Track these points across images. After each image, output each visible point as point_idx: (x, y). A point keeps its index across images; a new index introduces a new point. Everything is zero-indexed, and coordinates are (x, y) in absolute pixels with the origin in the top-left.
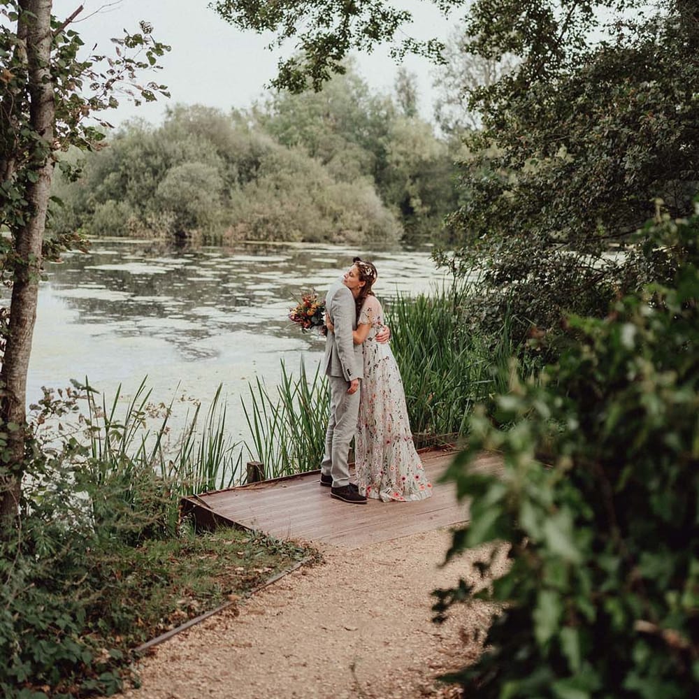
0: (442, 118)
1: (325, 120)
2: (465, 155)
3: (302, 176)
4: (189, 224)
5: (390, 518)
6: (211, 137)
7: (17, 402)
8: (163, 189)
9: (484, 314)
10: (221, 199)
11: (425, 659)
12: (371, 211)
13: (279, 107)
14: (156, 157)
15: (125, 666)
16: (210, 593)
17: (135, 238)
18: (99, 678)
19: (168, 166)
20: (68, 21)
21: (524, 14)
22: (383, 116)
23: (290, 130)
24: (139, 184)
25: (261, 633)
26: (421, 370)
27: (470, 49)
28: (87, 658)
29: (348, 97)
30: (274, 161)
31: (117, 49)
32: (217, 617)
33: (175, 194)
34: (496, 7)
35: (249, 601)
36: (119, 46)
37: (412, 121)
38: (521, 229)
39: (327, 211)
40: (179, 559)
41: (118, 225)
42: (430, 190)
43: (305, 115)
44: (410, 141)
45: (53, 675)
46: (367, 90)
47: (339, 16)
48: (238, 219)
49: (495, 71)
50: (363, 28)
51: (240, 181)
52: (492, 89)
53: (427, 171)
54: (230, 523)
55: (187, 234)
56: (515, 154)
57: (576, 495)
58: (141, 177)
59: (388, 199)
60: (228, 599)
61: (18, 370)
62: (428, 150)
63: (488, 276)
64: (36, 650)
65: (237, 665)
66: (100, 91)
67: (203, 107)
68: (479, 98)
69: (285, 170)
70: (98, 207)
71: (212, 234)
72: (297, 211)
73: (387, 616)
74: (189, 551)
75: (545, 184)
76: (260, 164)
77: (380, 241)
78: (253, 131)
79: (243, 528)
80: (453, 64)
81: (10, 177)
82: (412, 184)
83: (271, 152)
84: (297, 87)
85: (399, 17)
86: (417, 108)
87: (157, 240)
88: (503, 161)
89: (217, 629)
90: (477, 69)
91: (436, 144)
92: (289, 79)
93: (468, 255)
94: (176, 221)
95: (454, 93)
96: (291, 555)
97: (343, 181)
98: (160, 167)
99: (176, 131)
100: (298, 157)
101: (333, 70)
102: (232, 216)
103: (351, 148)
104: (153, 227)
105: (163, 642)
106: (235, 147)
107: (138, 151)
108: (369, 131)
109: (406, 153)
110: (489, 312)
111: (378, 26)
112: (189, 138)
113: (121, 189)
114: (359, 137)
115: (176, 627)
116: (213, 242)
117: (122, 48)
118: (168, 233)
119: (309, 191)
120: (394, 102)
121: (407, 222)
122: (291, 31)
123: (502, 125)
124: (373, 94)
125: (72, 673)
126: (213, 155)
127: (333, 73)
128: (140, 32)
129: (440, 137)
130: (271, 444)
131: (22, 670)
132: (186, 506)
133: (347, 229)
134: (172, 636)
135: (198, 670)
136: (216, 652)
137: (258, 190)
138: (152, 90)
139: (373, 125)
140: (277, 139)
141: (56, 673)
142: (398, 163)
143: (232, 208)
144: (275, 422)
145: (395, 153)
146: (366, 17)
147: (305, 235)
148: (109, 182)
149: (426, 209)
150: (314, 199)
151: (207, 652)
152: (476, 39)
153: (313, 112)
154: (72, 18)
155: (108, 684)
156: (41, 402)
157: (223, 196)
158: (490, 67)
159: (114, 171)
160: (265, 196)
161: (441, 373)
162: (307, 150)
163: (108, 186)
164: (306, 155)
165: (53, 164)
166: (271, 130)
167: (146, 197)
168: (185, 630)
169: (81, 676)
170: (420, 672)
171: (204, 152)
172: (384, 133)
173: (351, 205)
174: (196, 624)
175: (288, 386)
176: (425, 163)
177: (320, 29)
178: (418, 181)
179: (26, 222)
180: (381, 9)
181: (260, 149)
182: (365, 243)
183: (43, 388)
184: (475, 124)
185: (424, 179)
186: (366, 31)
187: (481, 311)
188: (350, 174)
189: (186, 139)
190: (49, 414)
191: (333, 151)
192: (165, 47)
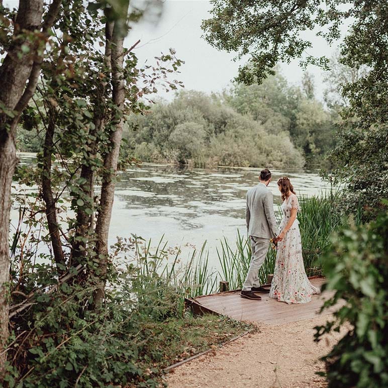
0: (328, 100)
1: (263, 100)
2: (340, 120)
3: (250, 131)
4: (187, 156)
5: (295, 311)
6: (200, 108)
7: (104, 244)
8: (173, 136)
9: (348, 207)
10: (205, 142)
11: (311, 378)
12: (287, 151)
13: (238, 92)
14: (169, 119)
15: (159, 377)
16: (201, 345)
17: (157, 163)
18: (146, 382)
19: (176, 124)
20: (132, 48)
21: (373, 44)
22: (295, 98)
23: (244, 105)
24: (160, 134)
25: (227, 364)
26: (313, 236)
27: (342, 61)
28: (140, 372)
29: (276, 87)
30: (235, 122)
31: (158, 62)
32: (205, 356)
33: (180, 140)
34: (357, 40)
35: (221, 349)
36: (158, 61)
37: (311, 102)
38: (368, 160)
39: (264, 149)
40: (185, 329)
41: (148, 156)
42: (320, 140)
43: (252, 97)
44: (310, 112)
45: (123, 380)
46: (286, 84)
47: (272, 43)
48: (214, 154)
49: (357, 74)
50: (285, 50)
51: (216, 133)
52: (355, 84)
53: (319, 129)
54: (211, 312)
55: (186, 162)
56: (366, 120)
57: (376, 271)
58: (161, 130)
59: (297, 144)
60: (211, 348)
61: (104, 228)
62: (320, 118)
63: (349, 187)
64: (115, 367)
65: (215, 378)
66: (148, 84)
67: (195, 91)
68: (348, 90)
69: (240, 127)
70: (137, 145)
71: (199, 162)
72: (247, 150)
73: (292, 358)
74: (190, 325)
75: (382, 137)
76: (226, 123)
77: (292, 167)
78: (223, 105)
79: (218, 314)
80: (335, 70)
81: (102, 128)
82: (310, 136)
83: (233, 117)
84: (249, 81)
85: (305, 45)
86: (314, 94)
87: (169, 164)
88: (359, 123)
89: (205, 361)
90: (348, 73)
91: (324, 114)
92: (244, 77)
93: (340, 173)
94: (180, 154)
95: (335, 86)
96: (243, 327)
97: (272, 134)
98: (172, 124)
99: (181, 105)
100: (248, 120)
101: (268, 73)
102: (211, 152)
103: (277, 116)
104: (167, 157)
105: (178, 366)
106: (213, 113)
107: (159, 115)
108: (287, 106)
109: (307, 119)
110: (350, 206)
111: (293, 49)
112: (188, 108)
113: (150, 136)
114: (281, 110)
115: (184, 360)
116: (200, 166)
117: (160, 62)
118: (175, 161)
119: (254, 139)
120: (302, 91)
121: (308, 157)
122: (246, 51)
123: (360, 105)
124: (289, 86)
125: (133, 379)
126: (200, 118)
127: (268, 74)
128: (169, 54)
129: (327, 110)
130: (232, 273)
131: (108, 376)
132: (188, 303)
133: (274, 160)
134: (182, 364)
135: (196, 380)
136: (204, 372)
137: (226, 138)
138: (175, 84)
139: (289, 103)
140: (236, 110)
141: (125, 379)
142: (303, 124)
143: (211, 147)
144: (234, 262)
145: (301, 119)
146: (287, 44)
147: (251, 163)
148: (143, 132)
149: (318, 150)
150: (256, 143)
151: (200, 372)
152: (346, 56)
153: (256, 95)
154: (134, 46)
155: (151, 385)
156: (116, 245)
157: (206, 141)
158: (355, 72)
159: (146, 126)
160: (229, 141)
161: (324, 237)
162: (252, 116)
163: (143, 134)
164: (252, 119)
165: (124, 122)
166: (233, 105)
167: (163, 141)
168: (189, 361)
169: (137, 381)
170: (309, 383)
171: (196, 116)
172: (295, 108)
173: (276, 147)
174: (194, 359)
175: (241, 243)
176: (318, 124)
177: (262, 50)
178: (314, 134)
179: (110, 152)
180: (295, 40)
181: (227, 115)
182: (284, 168)
183: (117, 237)
184: (346, 103)
185: (317, 134)
186: (286, 52)
187: (346, 205)
188: (276, 130)
189: (186, 109)
190: (120, 251)
191: (267, 117)
192: (182, 62)
